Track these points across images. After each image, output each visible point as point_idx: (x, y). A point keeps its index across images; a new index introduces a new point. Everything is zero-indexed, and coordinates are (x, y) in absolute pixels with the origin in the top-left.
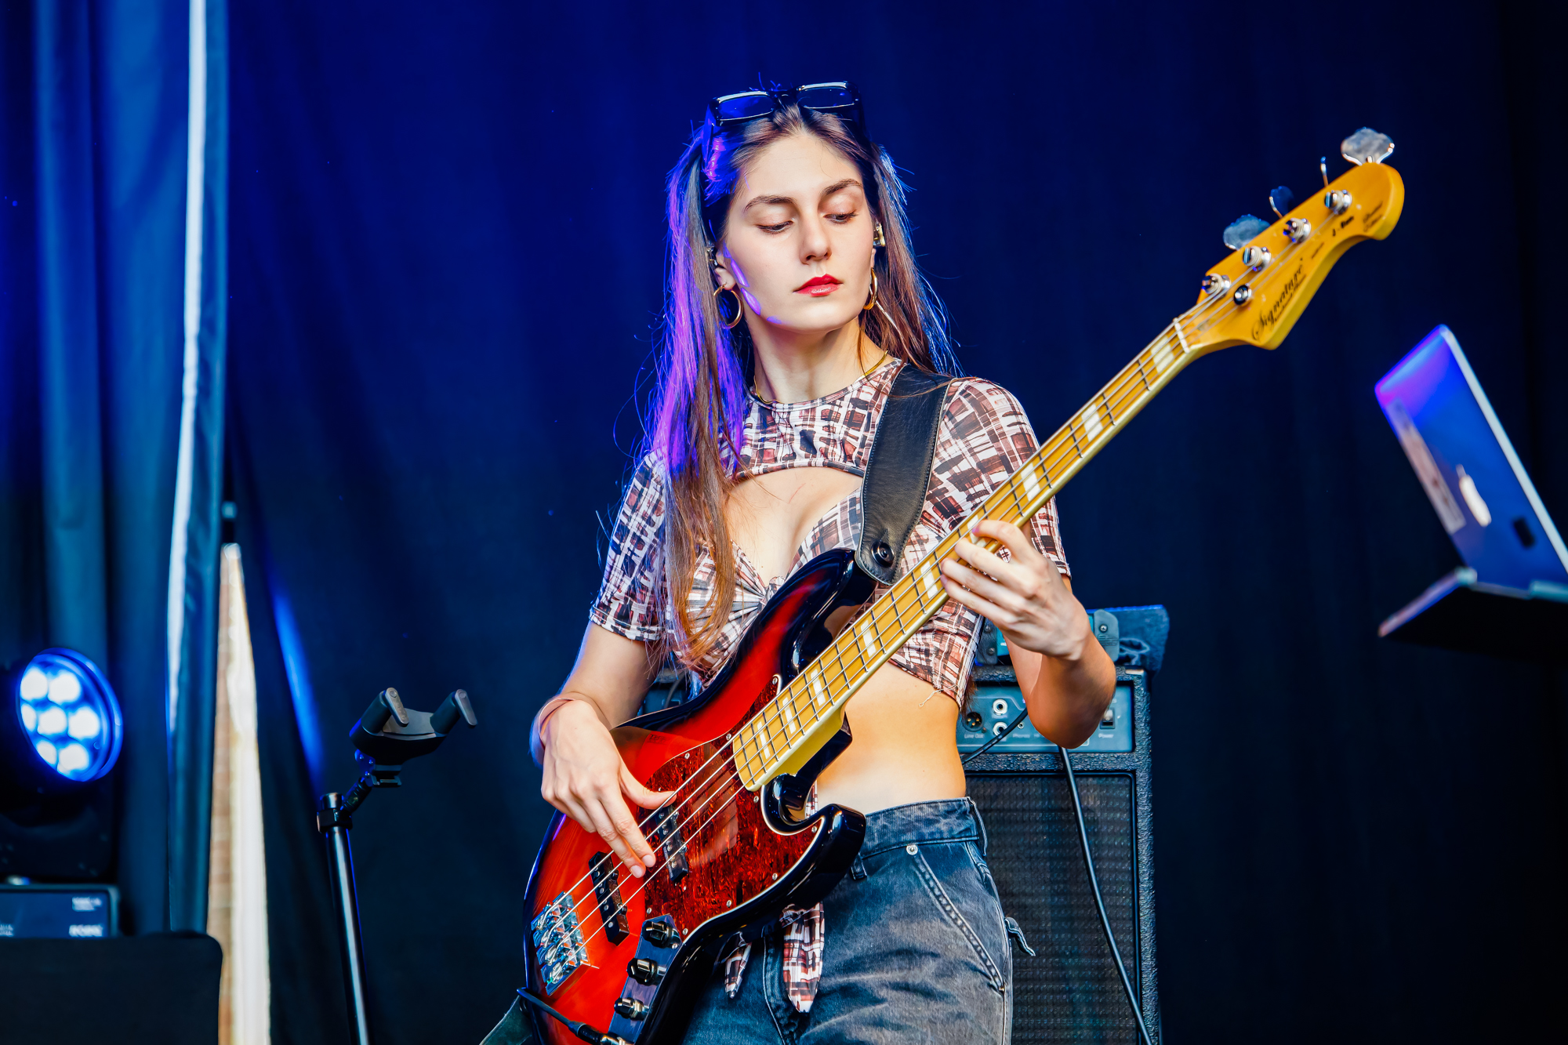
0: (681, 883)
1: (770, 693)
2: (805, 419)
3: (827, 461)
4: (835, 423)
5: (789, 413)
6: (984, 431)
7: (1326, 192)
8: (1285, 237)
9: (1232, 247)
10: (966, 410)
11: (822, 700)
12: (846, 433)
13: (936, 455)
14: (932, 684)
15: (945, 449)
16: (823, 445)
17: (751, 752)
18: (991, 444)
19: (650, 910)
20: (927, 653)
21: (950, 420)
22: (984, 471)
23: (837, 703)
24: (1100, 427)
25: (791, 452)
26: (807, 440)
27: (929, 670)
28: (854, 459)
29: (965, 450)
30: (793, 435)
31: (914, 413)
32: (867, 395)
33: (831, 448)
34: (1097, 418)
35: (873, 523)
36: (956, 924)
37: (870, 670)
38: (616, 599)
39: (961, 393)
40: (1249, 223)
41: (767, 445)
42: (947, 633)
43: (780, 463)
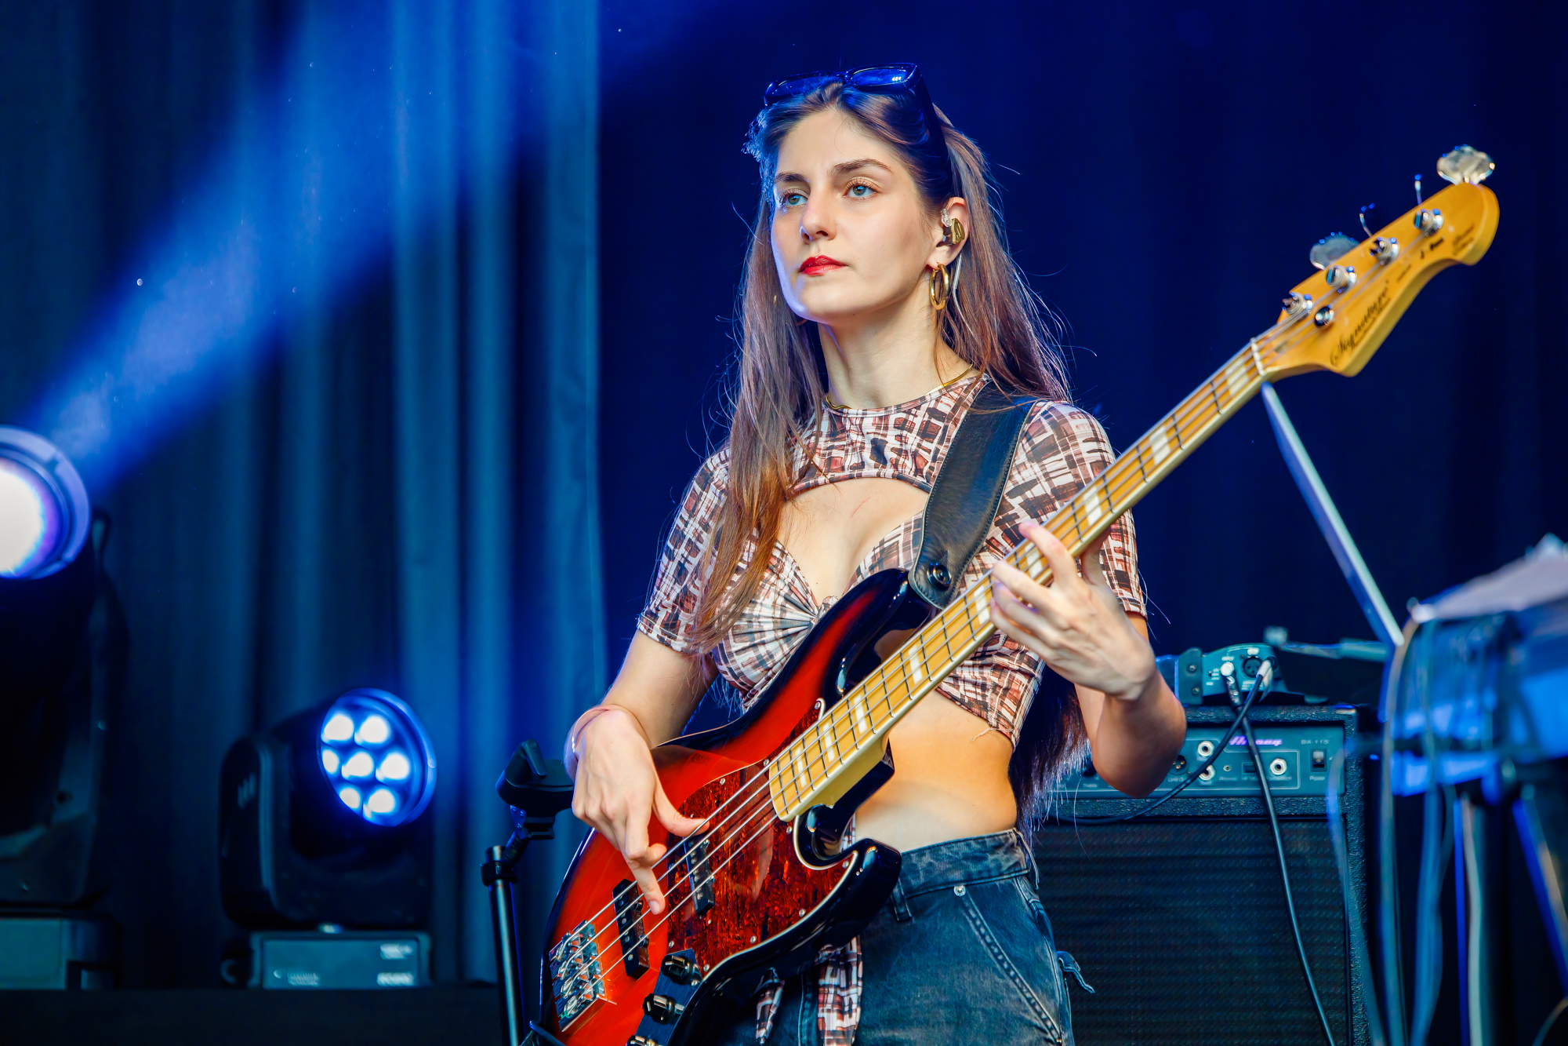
0: (706, 916)
1: (812, 716)
2: (878, 428)
3: (896, 473)
4: (909, 434)
5: (862, 418)
6: (1062, 455)
7: (1417, 211)
8: (1371, 257)
9: (1317, 265)
10: (1045, 432)
11: (863, 727)
12: (919, 445)
13: (1010, 478)
14: (986, 720)
15: (1019, 473)
16: (894, 456)
17: (787, 779)
18: (1068, 470)
19: (672, 944)
20: (984, 687)
21: (1028, 441)
22: (1058, 498)
23: (878, 731)
24: (1167, 450)
25: (860, 461)
26: (878, 450)
27: (984, 706)
28: (924, 475)
29: (1040, 474)
30: (864, 443)
31: (993, 431)
32: (945, 407)
33: (902, 460)
34: (1165, 440)
35: (933, 544)
36: (1008, 974)
37: (914, 697)
38: (664, 607)
39: (1043, 414)
40: (1337, 241)
41: (835, 453)
42: (1008, 668)
43: (847, 472)
